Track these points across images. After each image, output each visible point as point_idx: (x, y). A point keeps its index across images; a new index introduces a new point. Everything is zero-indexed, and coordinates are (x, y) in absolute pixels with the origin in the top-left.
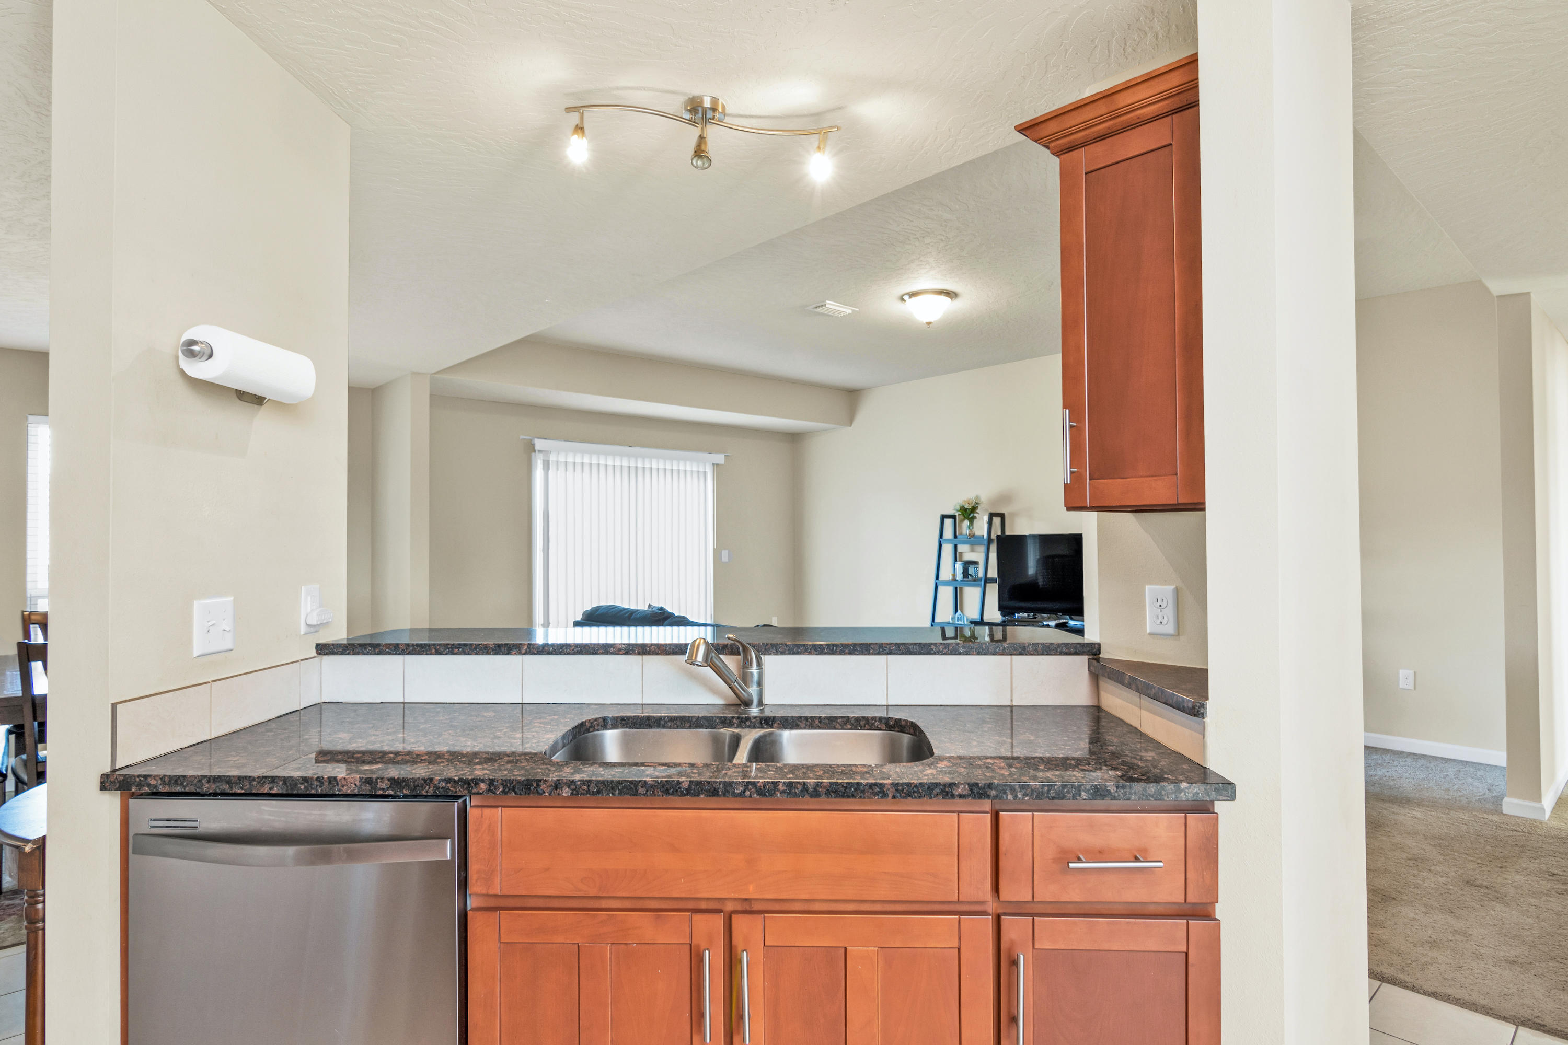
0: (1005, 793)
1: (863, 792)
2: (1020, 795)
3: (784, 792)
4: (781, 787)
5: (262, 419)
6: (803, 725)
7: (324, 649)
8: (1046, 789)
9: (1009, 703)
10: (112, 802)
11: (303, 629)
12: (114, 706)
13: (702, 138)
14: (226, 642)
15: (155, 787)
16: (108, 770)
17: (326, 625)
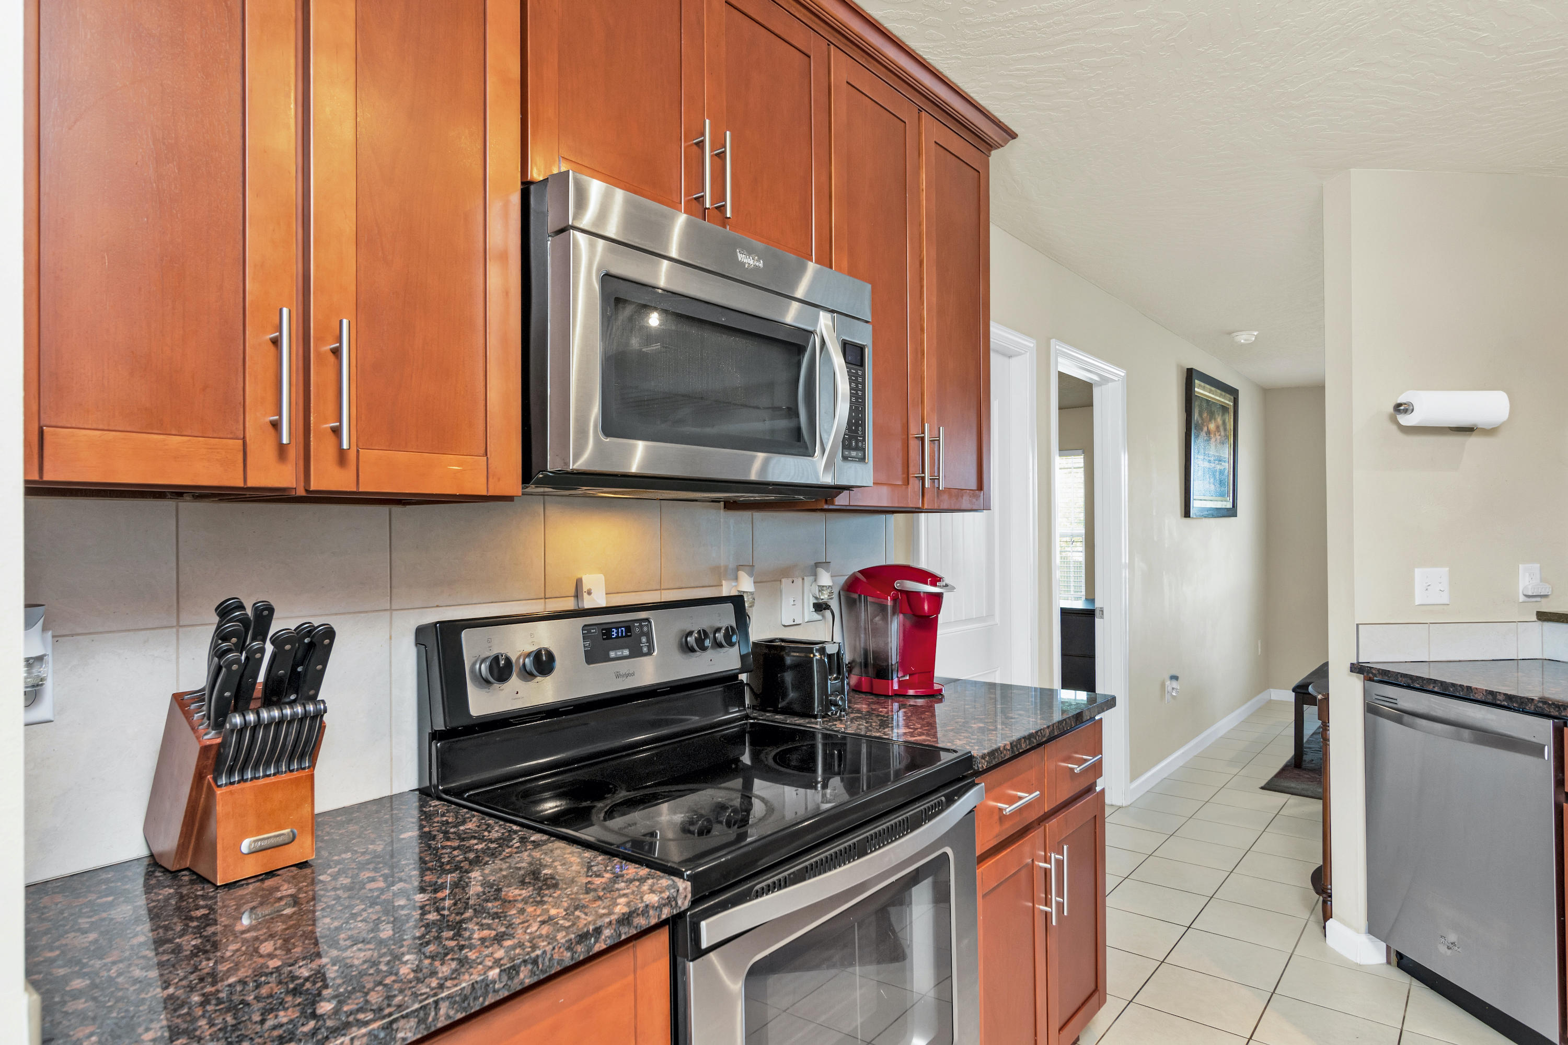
5: (1472, 441)
7: (1543, 617)
10: (1357, 683)
11: (1522, 598)
12: (1358, 625)
14: (1445, 599)
15: (1375, 675)
16: (1355, 662)
17: (1546, 596)
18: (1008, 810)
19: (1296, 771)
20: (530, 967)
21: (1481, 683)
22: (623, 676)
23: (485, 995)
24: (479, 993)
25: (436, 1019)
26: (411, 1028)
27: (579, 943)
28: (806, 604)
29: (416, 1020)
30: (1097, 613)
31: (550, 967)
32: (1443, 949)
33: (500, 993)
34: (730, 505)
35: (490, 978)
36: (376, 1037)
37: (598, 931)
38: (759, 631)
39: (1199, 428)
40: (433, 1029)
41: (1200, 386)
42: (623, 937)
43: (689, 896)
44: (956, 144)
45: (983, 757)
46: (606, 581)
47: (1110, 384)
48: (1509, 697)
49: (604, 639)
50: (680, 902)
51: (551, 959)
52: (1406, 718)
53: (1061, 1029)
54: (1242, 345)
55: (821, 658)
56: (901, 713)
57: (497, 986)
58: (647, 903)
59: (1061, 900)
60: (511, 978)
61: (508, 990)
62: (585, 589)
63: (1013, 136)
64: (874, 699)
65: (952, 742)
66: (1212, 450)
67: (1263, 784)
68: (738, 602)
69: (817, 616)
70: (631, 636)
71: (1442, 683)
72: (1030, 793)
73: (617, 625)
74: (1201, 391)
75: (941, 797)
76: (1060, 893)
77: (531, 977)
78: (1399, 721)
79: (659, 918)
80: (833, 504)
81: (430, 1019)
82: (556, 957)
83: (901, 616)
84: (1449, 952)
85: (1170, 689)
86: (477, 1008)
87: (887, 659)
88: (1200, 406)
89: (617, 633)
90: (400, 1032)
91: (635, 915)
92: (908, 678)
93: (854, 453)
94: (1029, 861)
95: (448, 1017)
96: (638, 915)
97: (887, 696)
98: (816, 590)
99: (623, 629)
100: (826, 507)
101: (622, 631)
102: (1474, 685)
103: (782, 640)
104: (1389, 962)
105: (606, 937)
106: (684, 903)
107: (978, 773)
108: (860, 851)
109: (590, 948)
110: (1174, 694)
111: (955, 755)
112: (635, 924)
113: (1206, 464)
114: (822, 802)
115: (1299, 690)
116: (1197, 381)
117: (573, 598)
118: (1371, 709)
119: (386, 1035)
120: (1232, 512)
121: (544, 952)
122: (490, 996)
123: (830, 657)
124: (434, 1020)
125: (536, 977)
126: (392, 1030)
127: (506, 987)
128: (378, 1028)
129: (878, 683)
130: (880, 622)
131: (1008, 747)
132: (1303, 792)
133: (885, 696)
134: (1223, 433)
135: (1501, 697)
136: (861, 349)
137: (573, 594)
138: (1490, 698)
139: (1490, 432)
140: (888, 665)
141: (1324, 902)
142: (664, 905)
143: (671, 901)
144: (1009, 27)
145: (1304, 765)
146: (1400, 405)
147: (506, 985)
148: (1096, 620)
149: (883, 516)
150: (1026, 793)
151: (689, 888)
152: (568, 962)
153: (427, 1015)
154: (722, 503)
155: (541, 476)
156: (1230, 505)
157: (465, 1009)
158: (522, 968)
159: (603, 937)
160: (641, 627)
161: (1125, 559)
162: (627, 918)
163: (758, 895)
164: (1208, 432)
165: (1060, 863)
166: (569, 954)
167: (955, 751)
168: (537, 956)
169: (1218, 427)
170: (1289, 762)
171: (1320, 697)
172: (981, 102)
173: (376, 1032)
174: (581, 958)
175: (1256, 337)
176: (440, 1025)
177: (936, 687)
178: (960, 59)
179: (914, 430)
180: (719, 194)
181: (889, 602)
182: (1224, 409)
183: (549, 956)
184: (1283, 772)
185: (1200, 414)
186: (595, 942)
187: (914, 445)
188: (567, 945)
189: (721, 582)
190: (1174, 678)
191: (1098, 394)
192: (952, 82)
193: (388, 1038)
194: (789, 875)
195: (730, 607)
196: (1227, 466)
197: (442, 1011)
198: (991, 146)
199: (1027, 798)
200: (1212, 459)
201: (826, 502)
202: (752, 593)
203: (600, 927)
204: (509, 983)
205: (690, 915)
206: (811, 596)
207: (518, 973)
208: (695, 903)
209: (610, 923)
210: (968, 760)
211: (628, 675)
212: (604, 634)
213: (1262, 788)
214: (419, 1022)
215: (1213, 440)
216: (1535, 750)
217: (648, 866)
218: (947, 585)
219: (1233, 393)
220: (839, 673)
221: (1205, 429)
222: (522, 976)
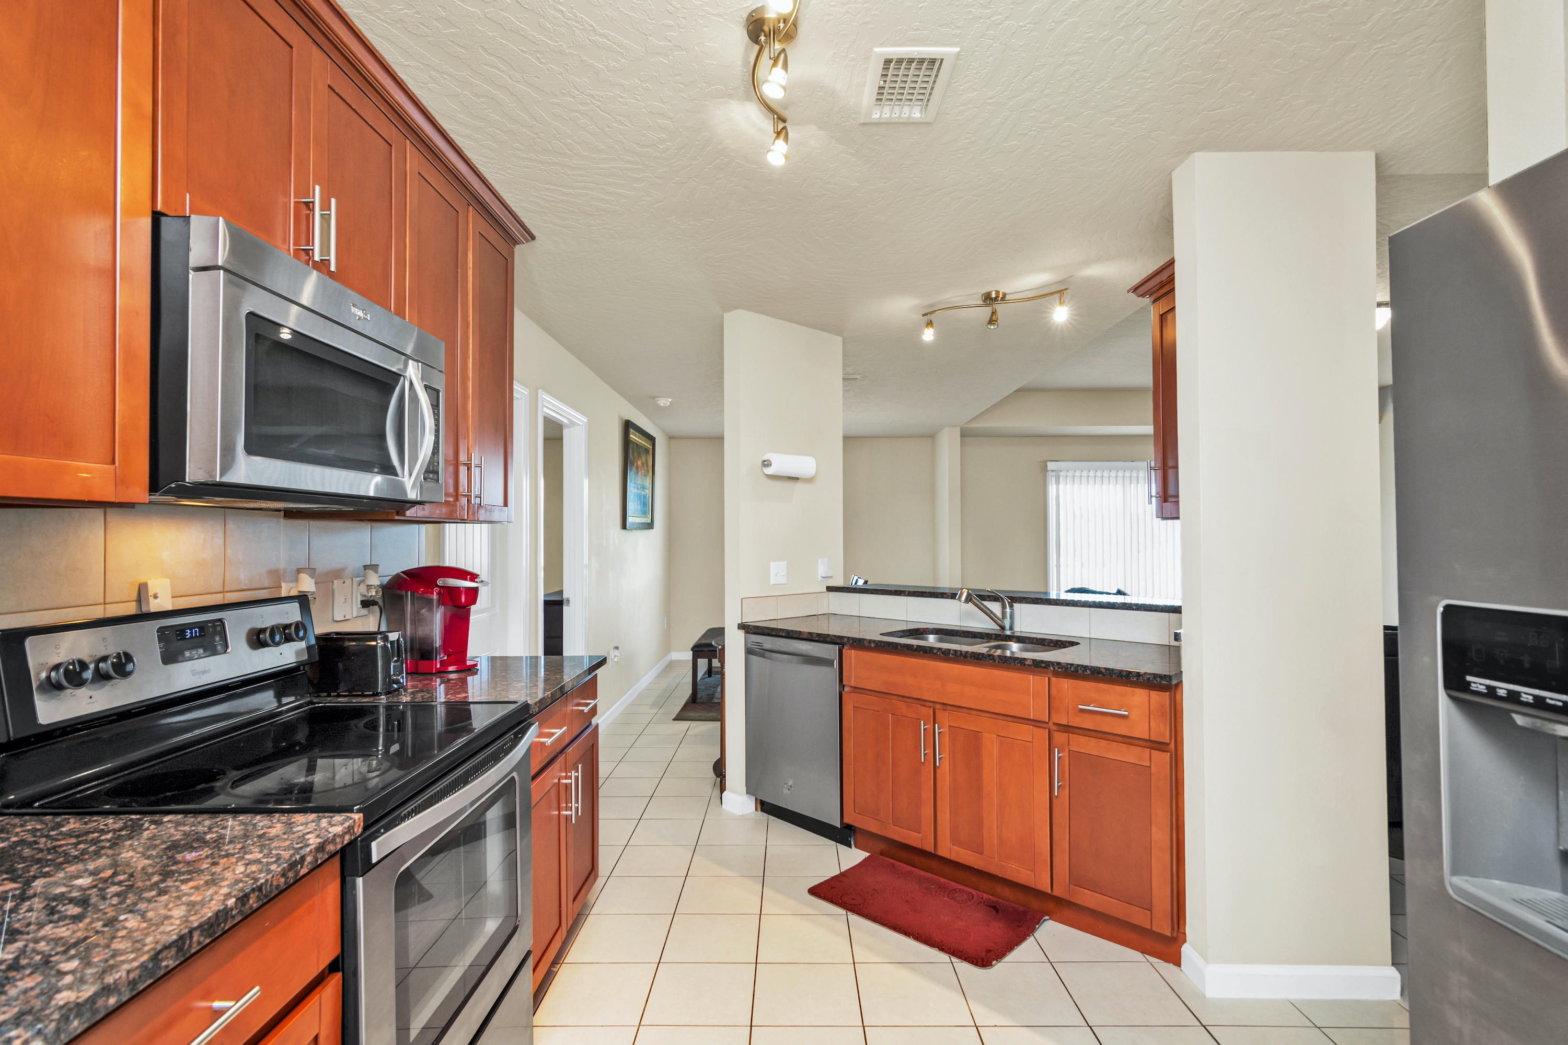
0: (1049, 666)
1: (985, 658)
2: (1056, 668)
3: (953, 654)
4: (951, 652)
5: (798, 485)
6: (1028, 642)
7: (830, 589)
8: (1069, 666)
9: (1168, 644)
10: (741, 634)
11: (820, 579)
12: (742, 599)
13: (994, 313)
14: (784, 581)
15: (751, 629)
16: (740, 623)
17: (831, 577)
18: (549, 742)
19: (694, 705)
20: (257, 893)
21: (805, 628)
22: (199, 673)
23: (225, 921)
24: (221, 920)
25: (190, 946)
26: (172, 956)
27: (290, 870)
28: (354, 602)
29: (176, 949)
30: (565, 602)
31: (271, 892)
32: (785, 791)
33: (236, 918)
34: (289, 514)
35: (229, 906)
36: (146, 968)
37: (303, 858)
38: (321, 627)
39: (632, 465)
40: (188, 955)
41: (633, 433)
42: (319, 862)
43: (362, 824)
44: (493, 236)
45: (536, 704)
46: (171, 584)
47: (576, 427)
48: (819, 635)
49: (178, 640)
50: (356, 830)
51: (271, 885)
52: (768, 654)
53: (574, 900)
54: (661, 407)
55: (385, 644)
56: (442, 686)
57: (234, 913)
58: (335, 832)
59: (577, 805)
60: (243, 904)
61: (242, 915)
62: (151, 593)
63: (533, 238)
64: (421, 677)
65: (507, 697)
66: (639, 481)
67: (674, 716)
68: (303, 600)
69: (364, 611)
70: (204, 635)
71: (787, 630)
72: (561, 728)
73: (191, 626)
74: (634, 437)
75: (510, 735)
76: (577, 802)
77: (257, 902)
78: (763, 656)
79: (342, 844)
80: (404, 515)
81: (186, 947)
82: (275, 883)
83: (443, 607)
84: (789, 792)
85: (613, 657)
86: (220, 933)
87: (432, 643)
88: (633, 448)
89: (191, 633)
90: (164, 961)
91: (327, 843)
92: (446, 658)
93: (431, 476)
94: (556, 781)
95: (199, 943)
96: (329, 843)
97: (432, 674)
98: (363, 588)
99: (197, 629)
100: (397, 518)
101: (196, 631)
102: (802, 630)
103: (337, 633)
104: (756, 810)
105: (308, 863)
106: (358, 830)
107: (532, 716)
108: (464, 781)
109: (297, 872)
110: (616, 660)
111: (517, 705)
112: (327, 850)
113: (636, 491)
114: (369, 772)
115: (695, 649)
116: (631, 430)
117: (134, 603)
118: (749, 651)
119: (154, 966)
120: (650, 526)
121: (267, 880)
122: (229, 921)
123: (392, 643)
124: (188, 948)
125: (260, 902)
126: (158, 960)
127: (241, 912)
128: (148, 960)
129: (423, 665)
130: (427, 613)
131: (550, 696)
132: (699, 718)
133: (429, 674)
134: (645, 469)
135: (814, 636)
136: (438, 391)
137: (135, 599)
138: (810, 637)
139: (810, 480)
140: (433, 648)
141: (721, 781)
142: (346, 833)
143: (350, 829)
144: (546, 167)
145: (698, 700)
146: (765, 461)
147: (240, 910)
148: (564, 607)
149: (416, 526)
150: (558, 729)
151: (362, 819)
152: (283, 887)
153: (184, 943)
154: (282, 512)
155: (173, 486)
156: (649, 521)
157: (211, 936)
158: (252, 895)
159: (306, 863)
160: (214, 627)
161: (586, 561)
162: (322, 846)
163: (403, 819)
164: (637, 467)
165: (577, 778)
166: (283, 880)
167: (517, 702)
168: (262, 884)
169: (643, 464)
170: (688, 700)
171: (720, 647)
172: (514, 209)
173: (146, 964)
174: (292, 882)
175: (671, 402)
176: (193, 951)
177: (469, 663)
178: (504, 175)
179: (463, 458)
180: (325, 249)
181: (435, 596)
182: (647, 450)
183: (269, 883)
184: (684, 708)
185: (633, 455)
186: (301, 867)
187: (463, 470)
188: (282, 872)
189: (280, 584)
190: (617, 648)
191: (566, 432)
192: (495, 189)
193: (155, 967)
194: (422, 802)
195: (296, 606)
196: (648, 492)
197: (195, 939)
198: (516, 241)
199: (558, 732)
200: (639, 487)
201: (398, 514)
202: (314, 593)
203: (305, 855)
204: (242, 909)
205: (361, 840)
206: (359, 595)
207: (248, 900)
208: (366, 828)
209: (311, 851)
210: (526, 706)
211: (204, 672)
212: (178, 635)
213: (674, 720)
214: (178, 952)
215: (640, 473)
216: (829, 663)
217: (312, 812)
218: (482, 581)
219: (652, 439)
220: (399, 656)
221: (635, 465)
222: (251, 901)
